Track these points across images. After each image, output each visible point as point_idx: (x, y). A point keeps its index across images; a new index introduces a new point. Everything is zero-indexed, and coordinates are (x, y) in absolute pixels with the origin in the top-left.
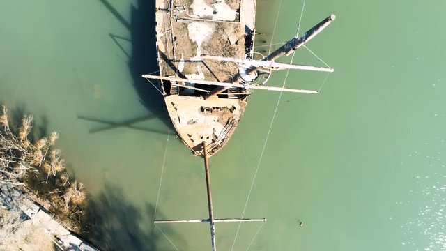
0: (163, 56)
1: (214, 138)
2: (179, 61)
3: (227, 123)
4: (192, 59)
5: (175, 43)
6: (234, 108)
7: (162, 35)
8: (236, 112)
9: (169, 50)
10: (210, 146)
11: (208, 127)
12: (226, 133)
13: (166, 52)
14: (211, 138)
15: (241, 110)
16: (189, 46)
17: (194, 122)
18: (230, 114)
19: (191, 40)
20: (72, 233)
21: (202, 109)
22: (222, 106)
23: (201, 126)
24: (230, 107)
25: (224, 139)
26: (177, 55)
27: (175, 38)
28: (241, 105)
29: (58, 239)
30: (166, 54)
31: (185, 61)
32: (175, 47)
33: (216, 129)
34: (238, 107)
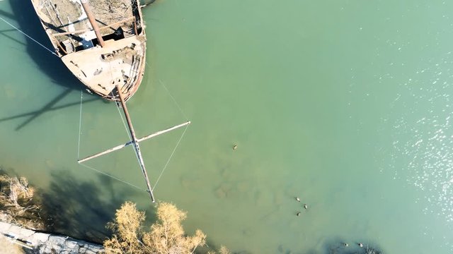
0: (50, 26)
1: (126, 79)
2: (68, 25)
3: (133, 61)
4: (79, 19)
5: (56, 9)
6: (134, 45)
7: (42, 7)
8: (138, 48)
9: (54, 18)
10: (124, 88)
11: (115, 71)
12: (135, 70)
13: (52, 20)
14: (122, 80)
15: (142, 45)
16: (71, 8)
17: (101, 72)
18: (132, 51)
19: (71, 2)
20: (37, 231)
21: (103, 57)
22: (122, 48)
23: (108, 73)
24: (130, 45)
25: (136, 77)
26: (64, 20)
27: (55, 5)
28: (139, 39)
29: (25, 242)
30: (52, 23)
31: (74, 23)
32: (58, 13)
33: (124, 70)
34: (138, 43)
